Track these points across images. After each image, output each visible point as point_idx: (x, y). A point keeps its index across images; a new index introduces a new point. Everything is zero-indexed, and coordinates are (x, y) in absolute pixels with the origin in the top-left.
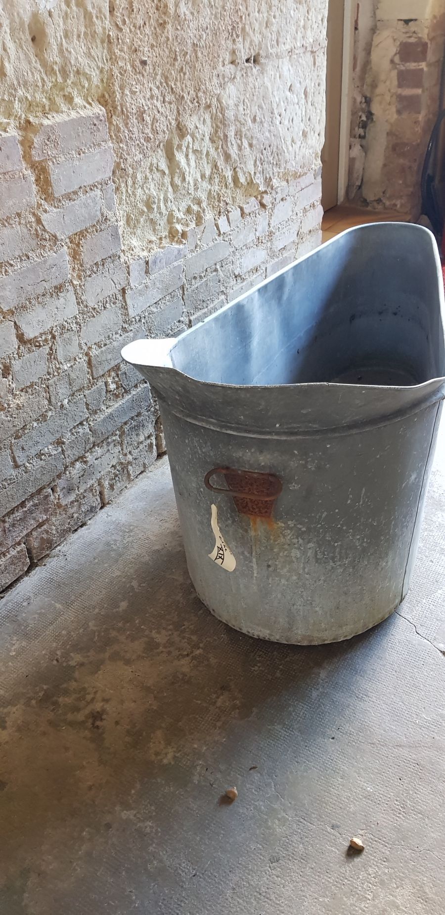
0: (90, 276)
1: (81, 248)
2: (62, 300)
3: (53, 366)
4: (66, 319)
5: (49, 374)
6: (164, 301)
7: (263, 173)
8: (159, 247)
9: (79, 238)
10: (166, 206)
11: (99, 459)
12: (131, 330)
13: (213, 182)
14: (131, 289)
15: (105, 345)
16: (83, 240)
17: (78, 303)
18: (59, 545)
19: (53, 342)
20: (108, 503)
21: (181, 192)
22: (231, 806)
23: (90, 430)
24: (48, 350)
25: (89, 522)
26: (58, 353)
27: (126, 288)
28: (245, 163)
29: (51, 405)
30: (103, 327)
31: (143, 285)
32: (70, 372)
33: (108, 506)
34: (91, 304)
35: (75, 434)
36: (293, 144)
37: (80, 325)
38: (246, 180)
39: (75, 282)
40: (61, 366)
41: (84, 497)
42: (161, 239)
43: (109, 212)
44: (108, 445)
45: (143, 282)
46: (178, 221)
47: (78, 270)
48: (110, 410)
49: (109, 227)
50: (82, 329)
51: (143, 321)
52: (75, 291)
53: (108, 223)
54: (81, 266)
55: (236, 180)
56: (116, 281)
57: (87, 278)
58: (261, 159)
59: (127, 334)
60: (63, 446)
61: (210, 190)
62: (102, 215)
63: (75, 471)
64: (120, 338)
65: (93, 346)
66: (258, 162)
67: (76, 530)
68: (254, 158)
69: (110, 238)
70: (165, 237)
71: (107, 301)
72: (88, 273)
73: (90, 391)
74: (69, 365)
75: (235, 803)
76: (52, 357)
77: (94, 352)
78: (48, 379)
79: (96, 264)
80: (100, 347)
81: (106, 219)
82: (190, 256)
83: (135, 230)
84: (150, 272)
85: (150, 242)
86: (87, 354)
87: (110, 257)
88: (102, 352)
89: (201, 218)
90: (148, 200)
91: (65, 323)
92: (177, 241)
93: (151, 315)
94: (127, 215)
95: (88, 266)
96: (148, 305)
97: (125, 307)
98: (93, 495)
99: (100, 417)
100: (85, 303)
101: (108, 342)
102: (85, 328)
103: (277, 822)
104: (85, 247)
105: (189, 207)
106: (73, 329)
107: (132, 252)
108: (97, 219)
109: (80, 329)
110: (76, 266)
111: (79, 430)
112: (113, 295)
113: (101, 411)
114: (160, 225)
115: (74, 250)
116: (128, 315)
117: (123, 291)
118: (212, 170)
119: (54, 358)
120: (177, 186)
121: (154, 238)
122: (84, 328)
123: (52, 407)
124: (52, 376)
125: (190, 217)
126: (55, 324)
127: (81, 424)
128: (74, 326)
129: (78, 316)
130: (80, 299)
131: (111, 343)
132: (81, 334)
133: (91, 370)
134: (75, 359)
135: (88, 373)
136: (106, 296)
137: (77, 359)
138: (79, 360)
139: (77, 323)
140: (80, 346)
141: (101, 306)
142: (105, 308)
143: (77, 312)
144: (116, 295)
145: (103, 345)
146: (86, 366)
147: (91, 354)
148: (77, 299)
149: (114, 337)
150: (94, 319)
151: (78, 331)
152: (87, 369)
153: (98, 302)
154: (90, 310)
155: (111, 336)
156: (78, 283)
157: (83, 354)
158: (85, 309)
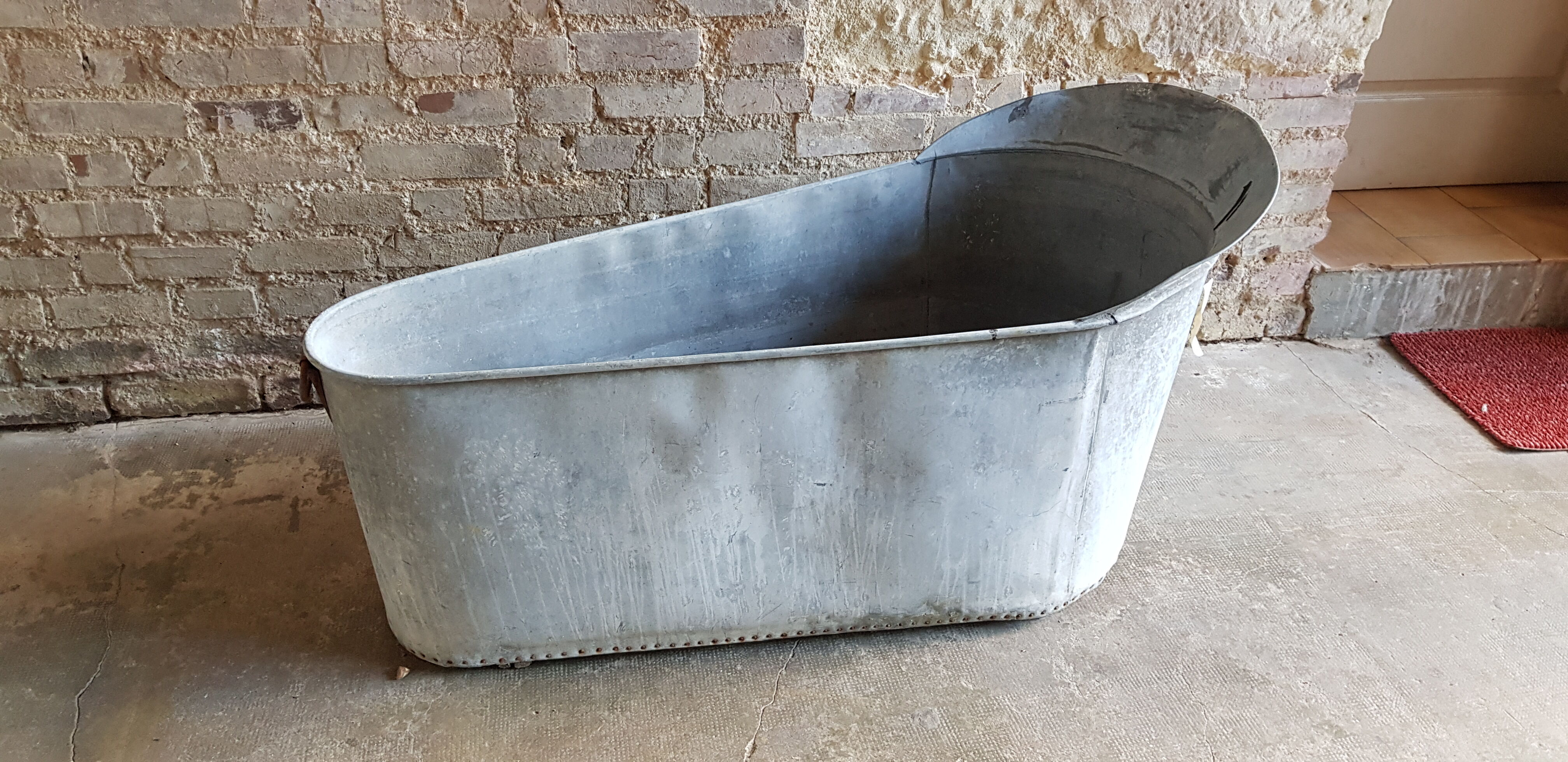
0: (737, 77)
1: (730, 38)
2: (679, 90)
3: (643, 165)
4: (678, 115)
5: (634, 171)
6: (875, 159)
7: (1172, 42)
8: (889, 83)
9: (731, 25)
10: (920, 31)
12: (796, 174)
13: (1041, 26)
14: (810, 119)
15: (741, 174)
16: (737, 29)
17: (707, 105)
19: (650, 136)
21: (959, 20)
22: (389, 682)
24: (639, 142)
26: (655, 152)
27: (801, 115)
28: (1128, 15)
29: (628, 210)
30: (743, 149)
31: (836, 122)
32: (670, 185)
34: (730, 112)
36: (1275, 17)
37: (703, 132)
38: (1124, 41)
39: (708, 76)
40: (655, 170)
42: (897, 73)
43: (794, 8)
45: (838, 118)
46: (940, 59)
47: (720, 63)
49: (786, 26)
50: (705, 139)
51: (823, 170)
52: (707, 88)
53: (787, 20)
54: (726, 60)
55: (1099, 36)
56: (784, 100)
57: (732, 78)
58: (1171, 19)
59: (786, 176)
61: (1032, 35)
62: (779, 7)
64: (771, 176)
65: (718, 167)
66: (1161, 20)
68: (1154, 14)
69: (786, 41)
70: (908, 73)
71: (759, 119)
72: (734, 72)
74: (669, 174)
75: (394, 683)
76: (644, 153)
77: (719, 174)
78: (630, 177)
79: (753, 66)
80: (732, 173)
81: (784, 15)
82: (951, 115)
83: (848, 46)
84: (855, 108)
85: (874, 70)
86: (706, 173)
87: (781, 66)
88: (732, 180)
89: (992, 68)
90: (883, 13)
91: (675, 120)
92: (931, 87)
93: (842, 169)
94: (838, 22)
95: (737, 64)
96: (840, 152)
97: (792, 138)
100: (719, 108)
101: (747, 172)
102: (710, 139)
103: (397, 722)
104: (738, 38)
105: (976, 46)
106: (690, 132)
107: (829, 72)
108: (766, 10)
109: (703, 137)
110: (716, 57)
112: (773, 116)
114: (901, 53)
115: (720, 36)
116: (795, 151)
117: (796, 116)
118: (1045, 6)
119: (647, 156)
120: (952, 10)
121: (883, 68)
122: (708, 139)
123: (628, 213)
124: (637, 175)
125: (972, 60)
126: (659, 115)
128: (692, 130)
129: (702, 120)
130: (713, 100)
131: (752, 175)
132: (702, 144)
133: (709, 197)
134: (683, 171)
135: (702, 198)
136: (761, 112)
137: (686, 171)
138: (689, 175)
139: (698, 127)
140: (695, 157)
141: (748, 123)
142: (754, 127)
143: (703, 115)
144: (778, 117)
145: (737, 173)
146: (700, 186)
147: (712, 175)
148: (707, 98)
149: (760, 170)
150: (730, 134)
151: (697, 139)
152: (702, 192)
153: (744, 115)
154: (727, 120)
155: (755, 166)
156: (713, 79)
157: (699, 170)
158: (718, 116)
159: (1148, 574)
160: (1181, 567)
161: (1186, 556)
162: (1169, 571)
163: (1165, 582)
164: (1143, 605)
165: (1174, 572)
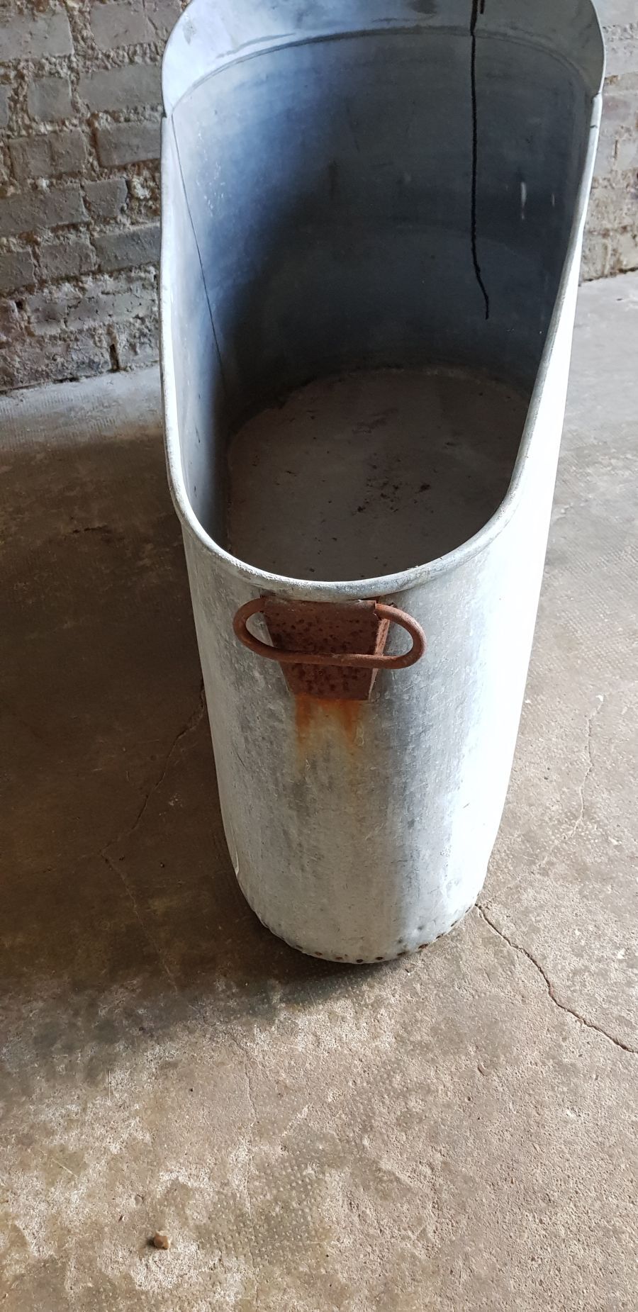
2: (41, 24)
3: (19, 120)
4: (47, 55)
5: (11, 129)
11: (111, 296)
15: (127, 120)
17: (75, 39)
18: (27, 387)
19: (21, 84)
20: (125, 370)
23: (91, 243)
24: (10, 93)
25: (83, 380)
26: (29, 102)
29: (14, 177)
30: (124, 90)
32: (53, 141)
33: (123, 372)
34: (102, 46)
35: (62, 238)
37: (78, 74)
40: (34, 125)
41: (77, 340)
44: (130, 280)
48: (133, 228)
50: (81, 81)
52: (71, 17)
56: (158, 26)
60: (36, 248)
63: (60, 295)
65: (101, 115)
67: (61, 381)
71: (136, 52)
73: (93, 183)
74: (49, 128)
76: (18, 106)
77: (104, 123)
78: (9, 137)
80: (116, 120)
86: (89, 123)
88: (119, 129)
91: (44, 61)
98: (95, 343)
99: (112, 231)
100: (89, 42)
101: (132, 116)
102: (87, 81)
106: (63, 75)
109: (78, 79)
111: (69, 235)
112: (149, 45)
113: (116, 222)
119: (22, 109)
122: (84, 81)
123: (16, 182)
124: (16, 134)
126: (25, 57)
127: (75, 226)
128: (64, 72)
129: (73, 59)
130: (81, 32)
131: (140, 121)
132: (78, 88)
133: (97, 152)
134: (64, 124)
135: (90, 154)
136: (135, 43)
137: (67, 123)
138: (71, 127)
139: (70, 68)
140: (74, 105)
141: (124, 56)
142: (132, 61)
143: (73, 52)
144: (156, 47)
145: (122, 119)
146: (85, 140)
147: (96, 125)
148: (73, 31)
149: (148, 113)
150: (106, 73)
151: (72, 82)
152: (89, 147)
153: (118, 48)
154: (100, 56)
155: (140, 110)
156: (76, 6)
157: (81, 122)
158: (90, 52)
159: (588, 474)
160: (620, 464)
161: (624, 453)
162: (609, 468)
163: (605, 478)
164: (587, 501)
165: (614, 469)
